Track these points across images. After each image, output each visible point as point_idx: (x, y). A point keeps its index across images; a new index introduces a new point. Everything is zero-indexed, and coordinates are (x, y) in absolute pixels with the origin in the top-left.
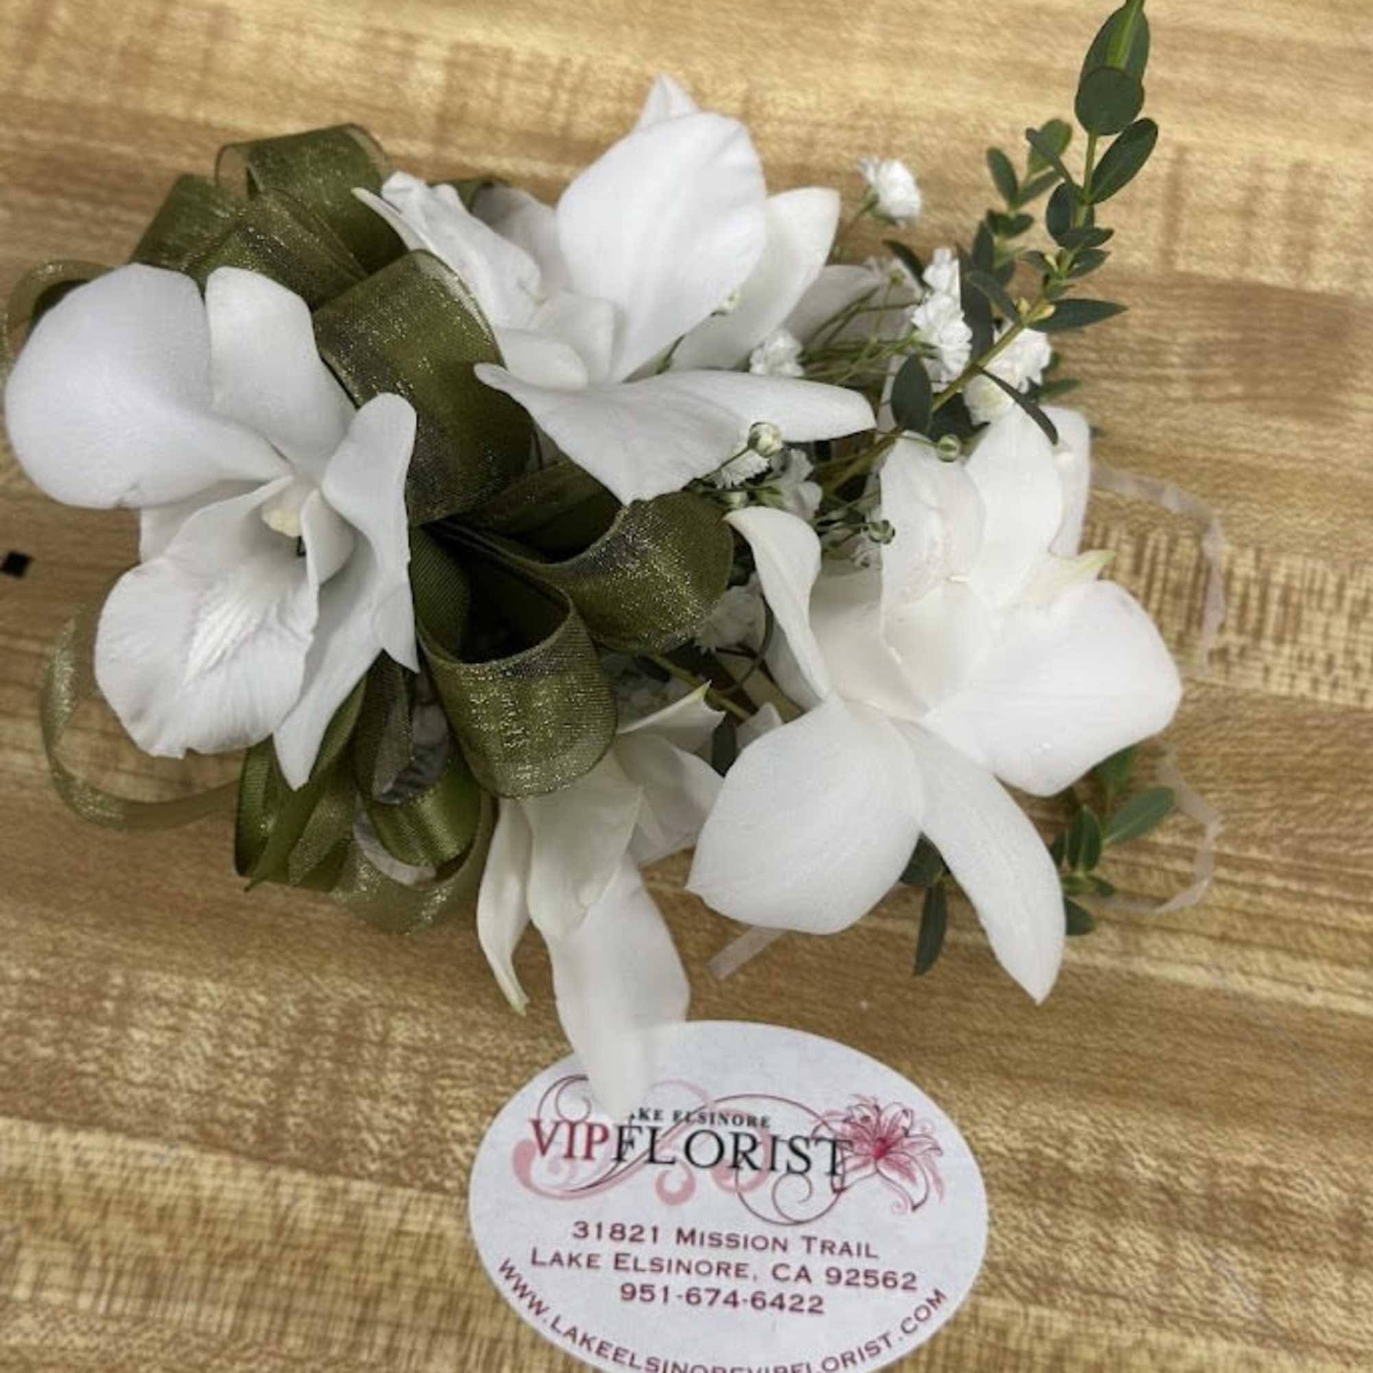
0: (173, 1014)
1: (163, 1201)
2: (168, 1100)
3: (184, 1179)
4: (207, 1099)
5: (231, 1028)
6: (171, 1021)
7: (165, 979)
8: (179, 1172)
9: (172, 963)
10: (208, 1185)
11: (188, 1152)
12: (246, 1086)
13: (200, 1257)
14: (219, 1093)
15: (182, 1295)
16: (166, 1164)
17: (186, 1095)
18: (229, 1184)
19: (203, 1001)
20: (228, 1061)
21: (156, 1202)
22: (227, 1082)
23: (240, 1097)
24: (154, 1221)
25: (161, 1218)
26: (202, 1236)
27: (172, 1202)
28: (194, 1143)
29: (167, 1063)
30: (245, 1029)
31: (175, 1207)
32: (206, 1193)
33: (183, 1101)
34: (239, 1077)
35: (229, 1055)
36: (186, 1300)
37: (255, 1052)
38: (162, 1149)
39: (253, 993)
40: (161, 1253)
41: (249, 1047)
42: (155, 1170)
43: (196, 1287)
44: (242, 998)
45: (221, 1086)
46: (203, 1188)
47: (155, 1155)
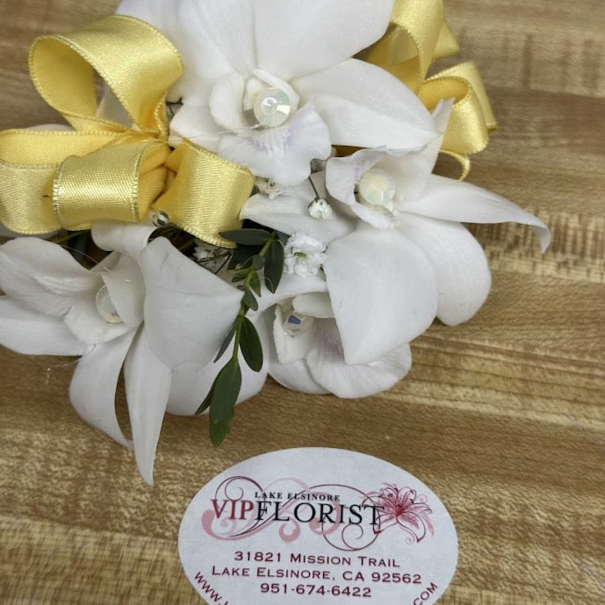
0: (20, 450)
1: (12, 547)
2: (16, 494)
3: (25, 534)
4: (38, 493)
5: (51, 457)
6: (19, 454)
7: (16, 433)
8: (21, 531)
9: (20, 424)
10: (37, 537)
11: (27, 521)
12: (59, 486)
13: (32, 575)
14: (44, 490)
15: (21, 596)
16: (15, 526)
17: (26, 491)
18: (48, 536)
19: (36, 443)
20: (49, 474)
21: (9, 547)
22: (48, 484)
23: (56, 492)
24: (6, 557)
25: (11, 555)
26: (33, 564)
27: (17, 546)
28: (30, 516)
29: (16, 475)
30: (59, 457)
31: (18, 549)
32: (35, 542)
33: (24, 495)
34: (55, 481)
35: (49, 470)
36: (23, 598)
37: (63, 468)
38: (13, 520)
39: (64, 439)
40: (10, 573)
41: (61, 466)
42: (8, 531)
43: (29, 591)
44: (57, 441)
45: (45, 486)
46: (34, 539)
47: (8, 523)
